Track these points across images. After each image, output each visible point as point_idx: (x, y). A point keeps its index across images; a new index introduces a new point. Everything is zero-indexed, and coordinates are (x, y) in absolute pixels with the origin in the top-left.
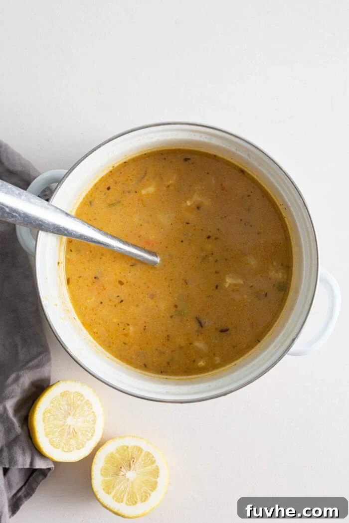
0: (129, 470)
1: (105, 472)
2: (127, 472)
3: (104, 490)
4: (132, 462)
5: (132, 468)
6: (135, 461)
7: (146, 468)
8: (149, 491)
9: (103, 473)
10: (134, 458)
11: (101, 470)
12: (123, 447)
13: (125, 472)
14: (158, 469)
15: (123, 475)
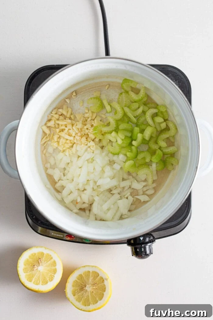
0: (39, 266)
1: (25, 270)
2: (38, 267)
3: (28, 280)
4: (39, 261)
5: (40, 264)
6: (41, 260)
7: (48, 262)
8: (53, 275)
9: (24, 271)
10: (40, 259)
11: (23, 270)
12: (32, 254)
13: (37, 267)
14: (55, 261)
15: (36, 269)
